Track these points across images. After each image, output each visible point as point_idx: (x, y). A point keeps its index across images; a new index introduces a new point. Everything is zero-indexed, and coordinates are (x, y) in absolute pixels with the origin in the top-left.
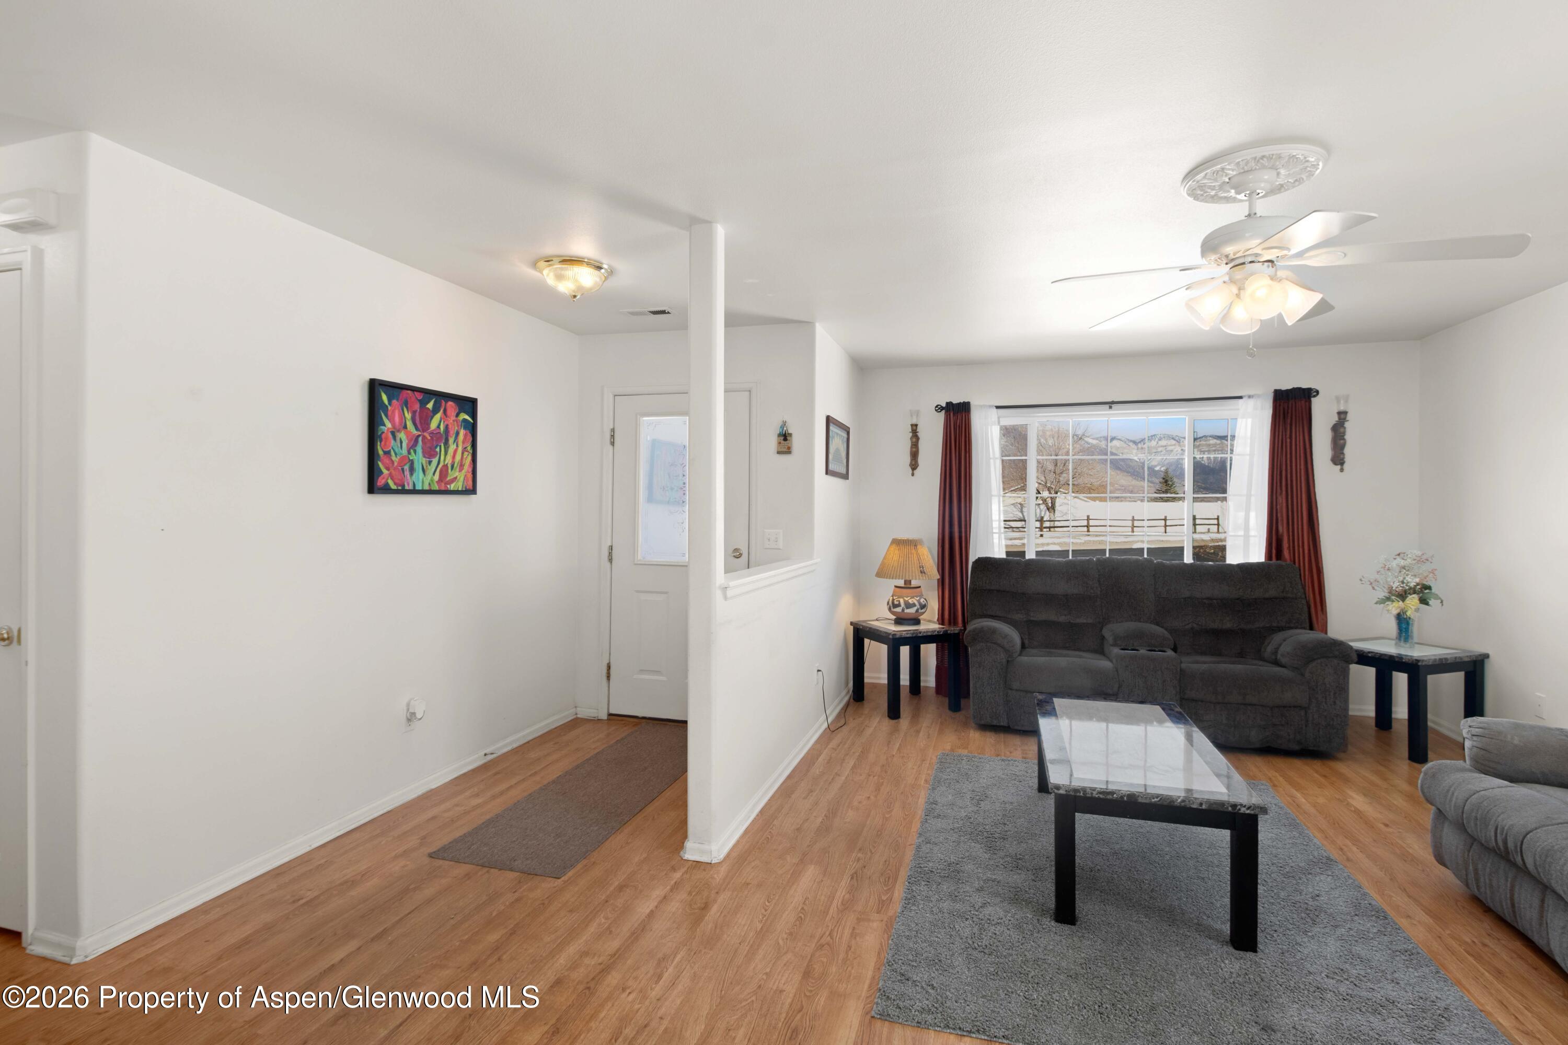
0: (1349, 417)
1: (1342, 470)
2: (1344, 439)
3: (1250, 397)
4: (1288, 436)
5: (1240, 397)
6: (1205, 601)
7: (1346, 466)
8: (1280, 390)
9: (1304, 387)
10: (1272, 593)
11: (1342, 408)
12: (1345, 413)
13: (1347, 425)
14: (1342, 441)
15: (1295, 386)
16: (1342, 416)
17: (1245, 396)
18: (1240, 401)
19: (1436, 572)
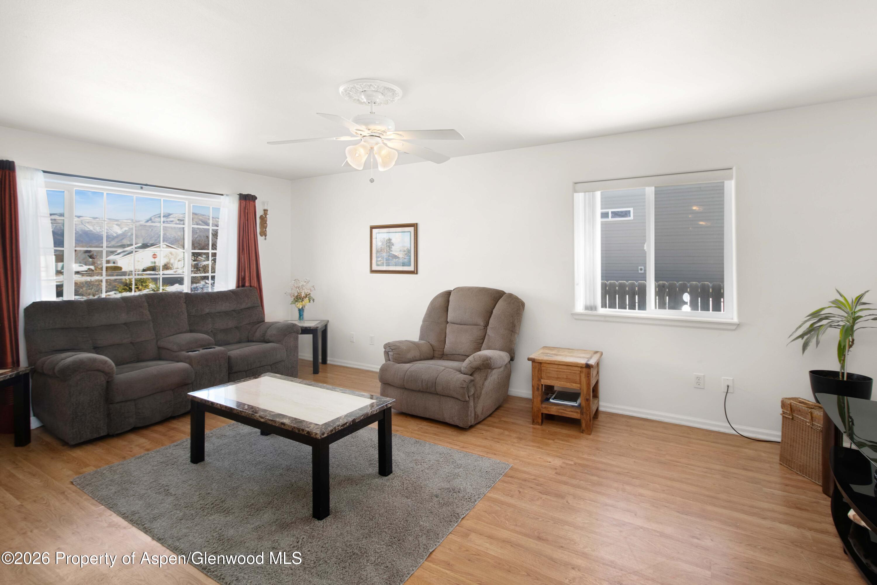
0: (268, 212)
1: (265, 239)
2: (266, 224)
3: (227, 195)
4: (246, 219)
5: (222, 195)
6: (217, 314)
7: (267, 237)
8: (242, 194)
9: (252, 194)
10: (249, 305)
11: (266, 208)
12: (267, 210)
13: (268, 216)
14: (266, 225)
15: (249, 194)
16: (266, 212)
17: (225, 194)
18: (222, 196)
19: (315, 287)
